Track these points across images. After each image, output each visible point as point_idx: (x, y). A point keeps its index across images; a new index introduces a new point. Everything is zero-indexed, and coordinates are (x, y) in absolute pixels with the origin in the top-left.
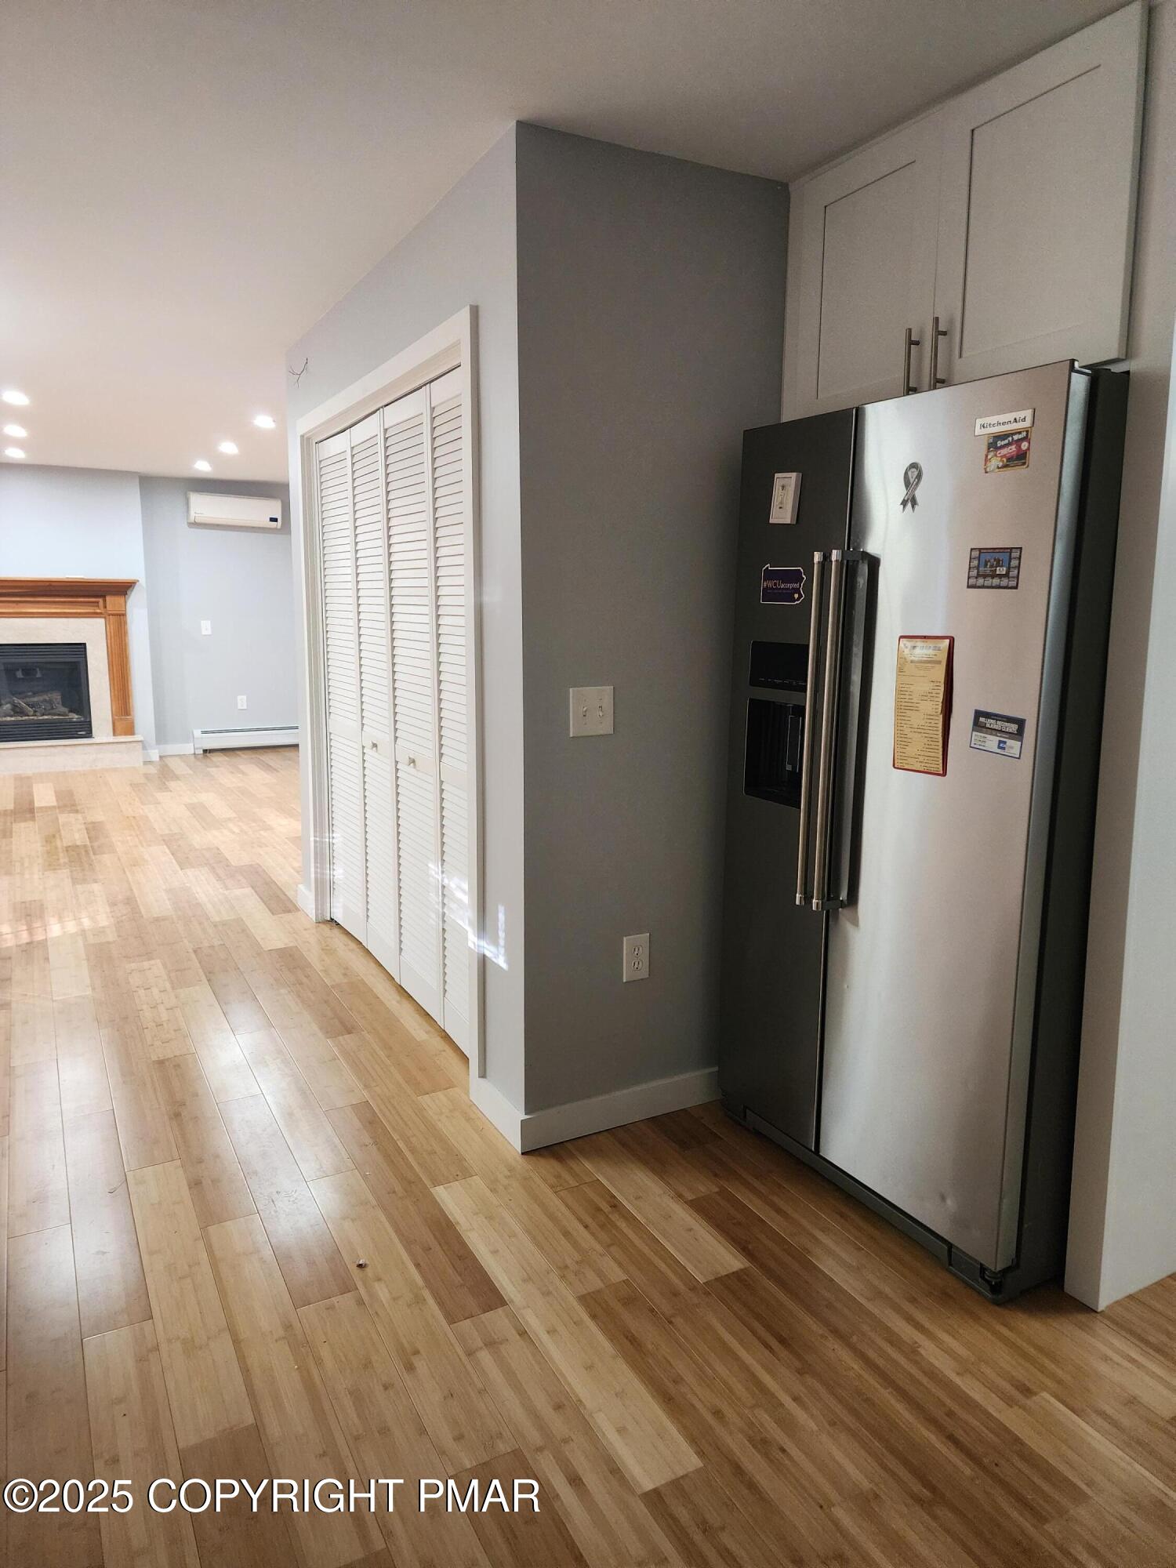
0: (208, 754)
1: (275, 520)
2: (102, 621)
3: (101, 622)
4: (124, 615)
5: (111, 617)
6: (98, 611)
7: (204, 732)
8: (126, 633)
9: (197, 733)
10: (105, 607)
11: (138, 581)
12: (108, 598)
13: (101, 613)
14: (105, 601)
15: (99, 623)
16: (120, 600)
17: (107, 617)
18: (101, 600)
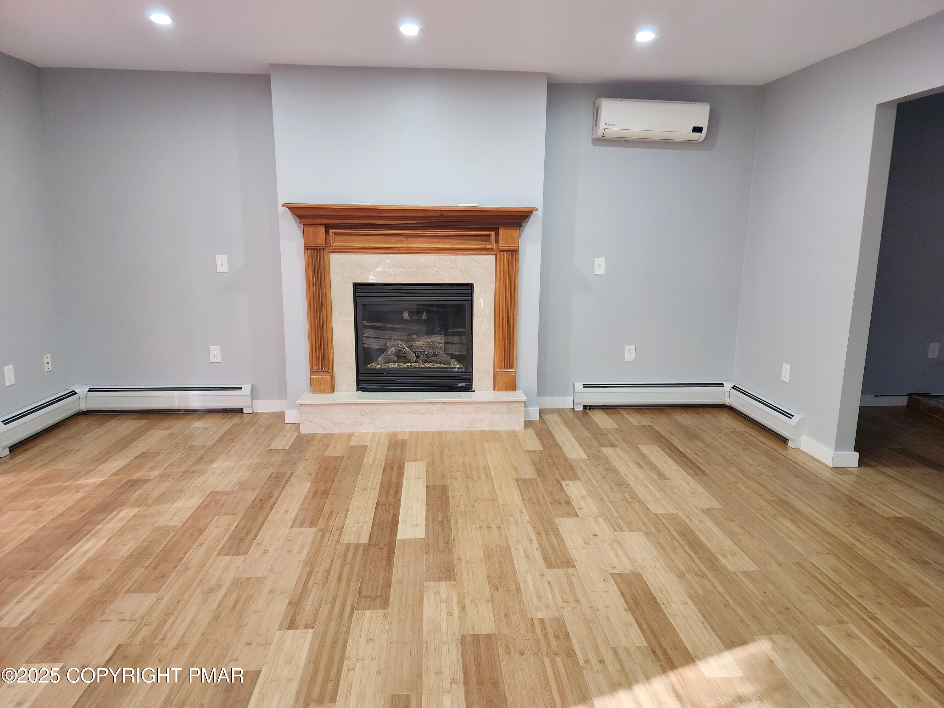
0: (587, 411)
1: (697, 130)
2: (493, 258)
3: (491, 259)
4: (516, 251)
5: (502, 253)
6: (490, 246)
7: (585, 386)
8: (516, 273)
9: (579, 386)
10: (497, 241)
11: (537, 209)
12: (501, 232)
13: (492, 249)
14: (497, 235)
15: (488, 261)
16: (513, 233)
17: (498, 253)
18: (493, 234)
